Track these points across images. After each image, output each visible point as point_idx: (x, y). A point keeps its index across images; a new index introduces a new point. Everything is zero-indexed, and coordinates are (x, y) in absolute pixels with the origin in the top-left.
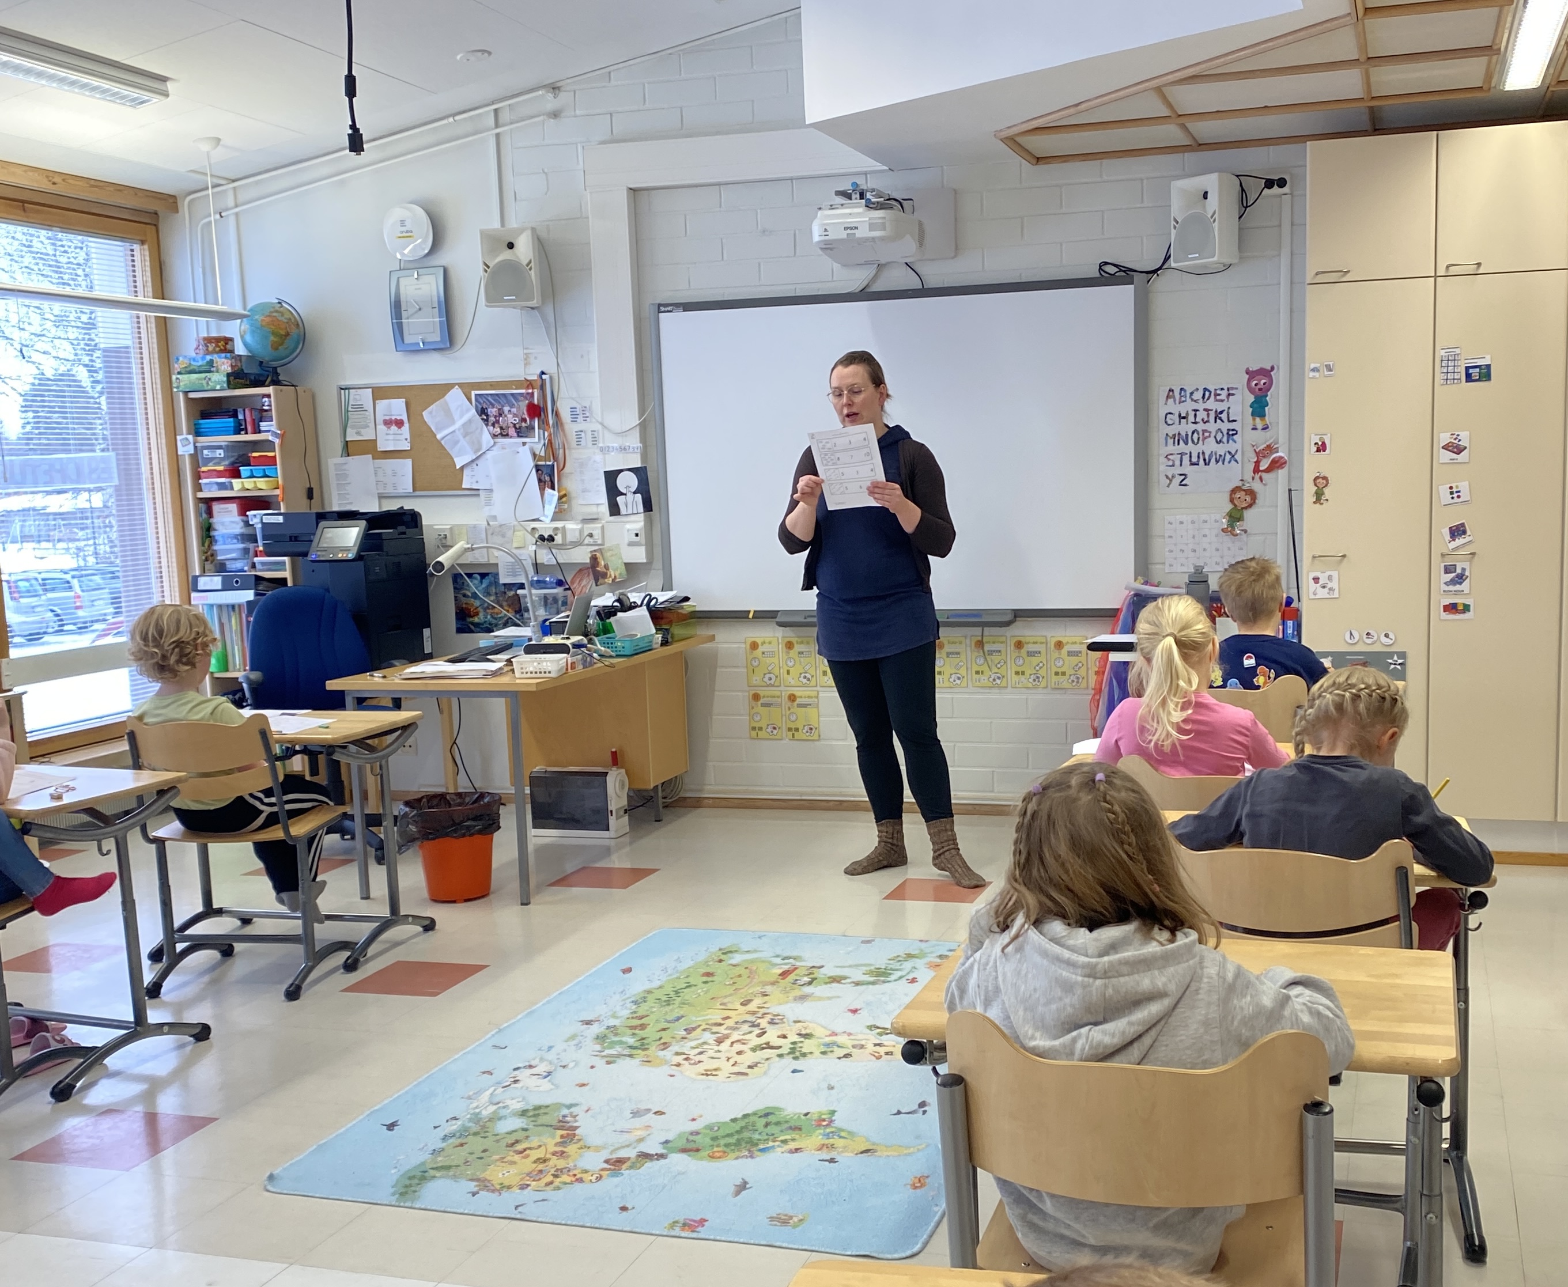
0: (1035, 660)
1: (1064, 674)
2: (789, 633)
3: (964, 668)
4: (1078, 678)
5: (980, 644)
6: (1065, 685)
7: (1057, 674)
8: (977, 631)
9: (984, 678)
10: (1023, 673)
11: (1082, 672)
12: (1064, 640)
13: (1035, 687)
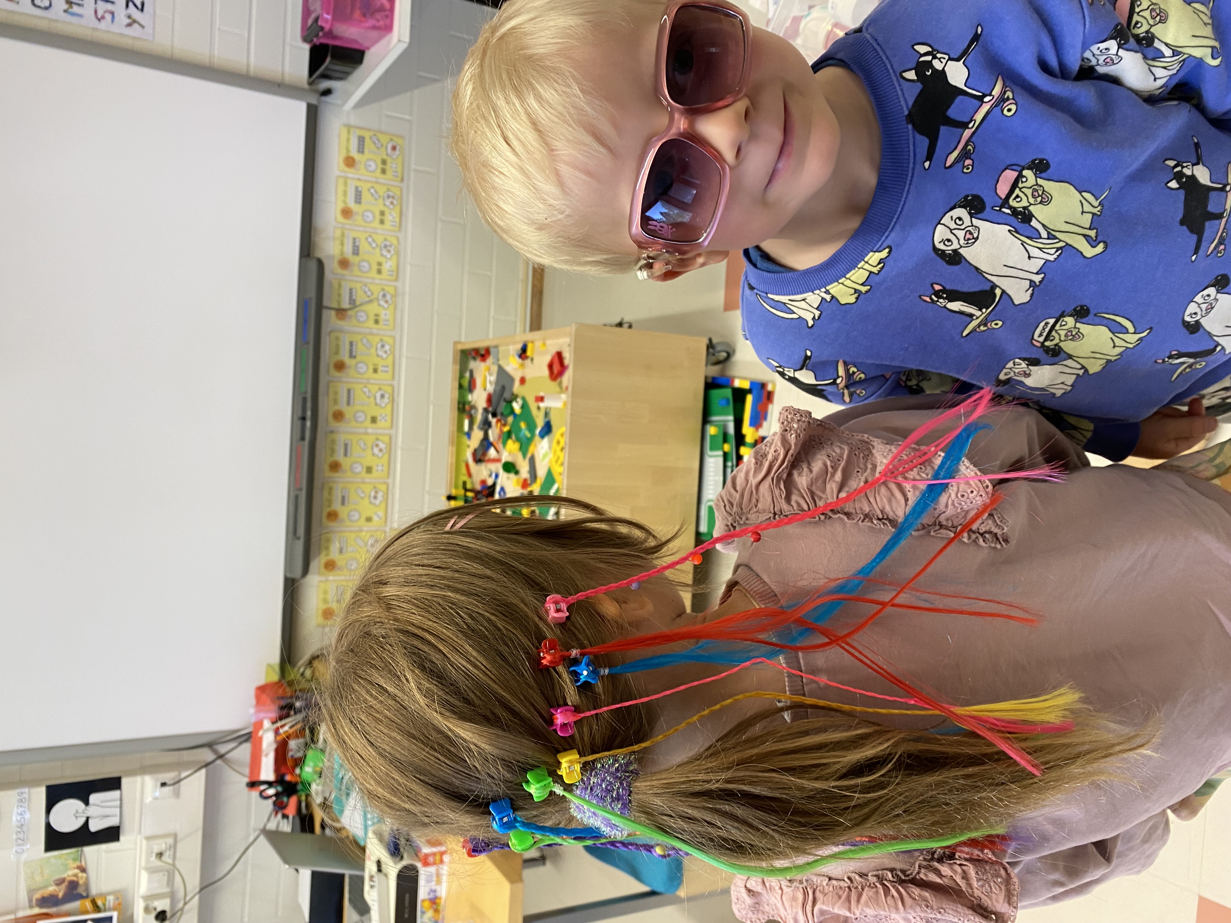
0: (364, 247)
1: (382, 213)
2: (316, 564)
3: (370, 337)
4: (389, 197)
5: (341, 312)
6: (395, 213)
7: (382, 222)
8: (325, 313)
9: (385, 314)
10: (380, 264)
11: (382, 190)
12: (340, 206)
13: (398, 253)
